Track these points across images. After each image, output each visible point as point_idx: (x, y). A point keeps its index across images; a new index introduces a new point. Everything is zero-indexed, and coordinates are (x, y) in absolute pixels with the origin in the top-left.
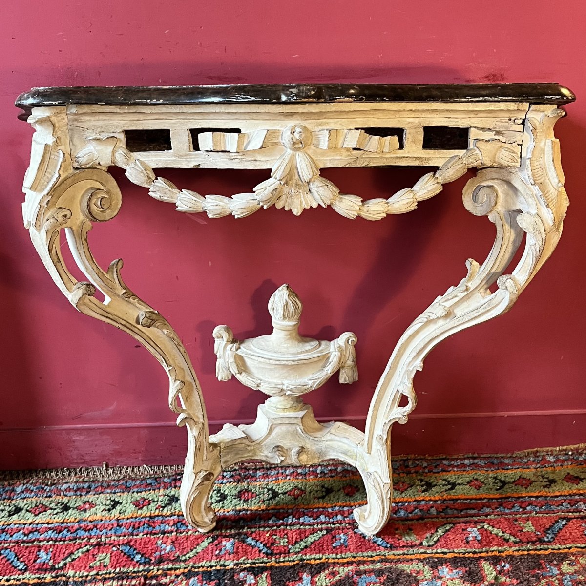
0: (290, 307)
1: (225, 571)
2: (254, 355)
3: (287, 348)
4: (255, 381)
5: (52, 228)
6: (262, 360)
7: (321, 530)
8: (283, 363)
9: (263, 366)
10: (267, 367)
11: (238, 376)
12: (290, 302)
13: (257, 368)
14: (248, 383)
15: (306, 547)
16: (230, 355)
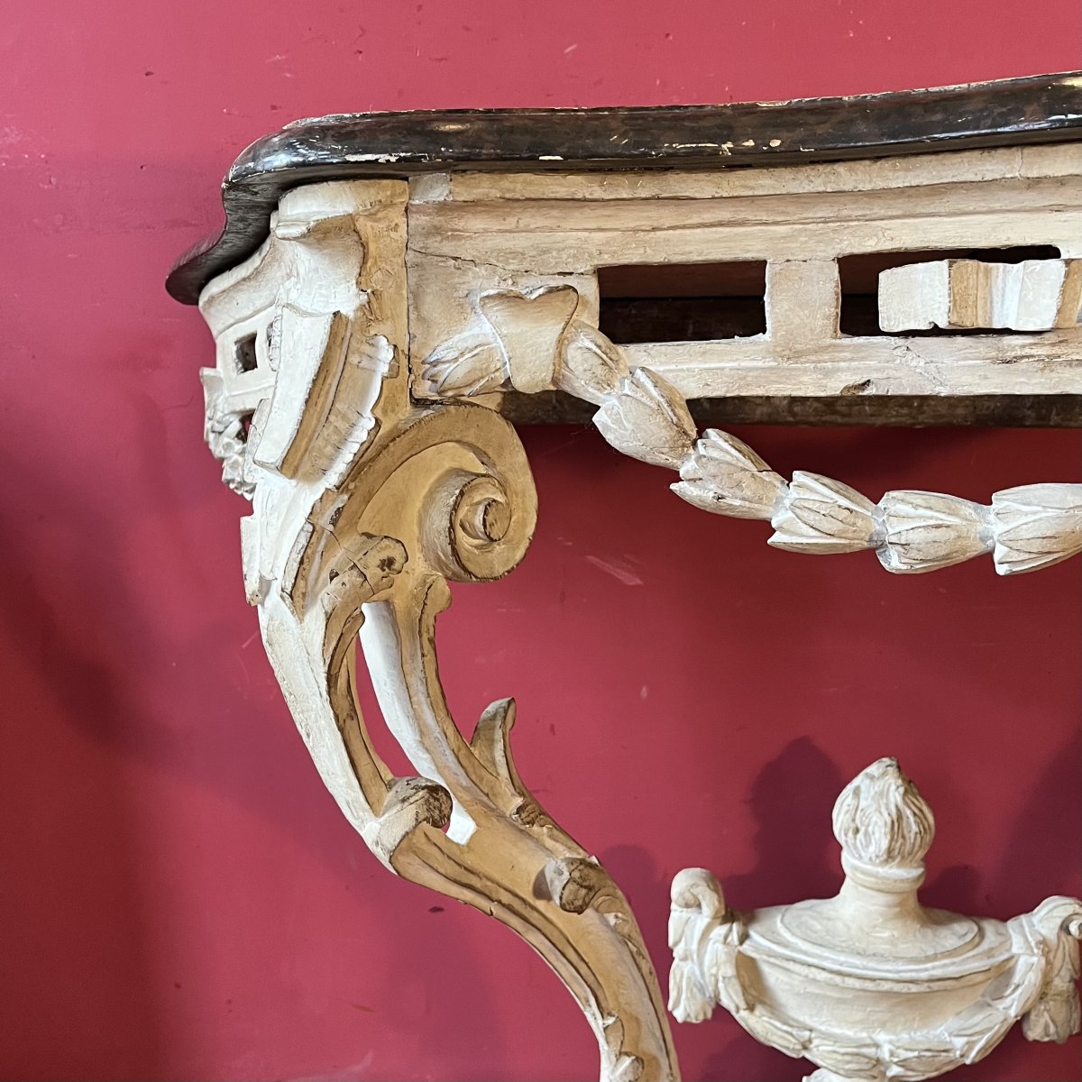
0: (909, 824)
2: (794, 961)
3: (892, 942)
4: (795, 1032)
5: (345, 605)
6: (822, 976)
8: (886, 986)
9: (817, 991)
10: (829, 993)
11: (744, 1018)
12: (908, 812)
13: (798, 994)
14: (775, 1038)
16: (723, 957)
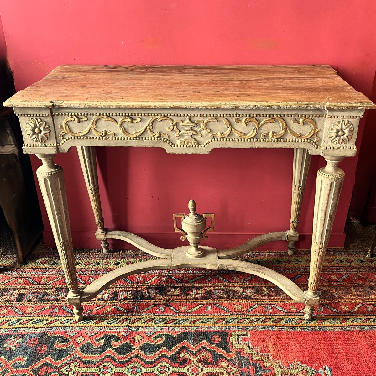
1: (163, 287)
7: (202, 276)
15: (195, 281)
